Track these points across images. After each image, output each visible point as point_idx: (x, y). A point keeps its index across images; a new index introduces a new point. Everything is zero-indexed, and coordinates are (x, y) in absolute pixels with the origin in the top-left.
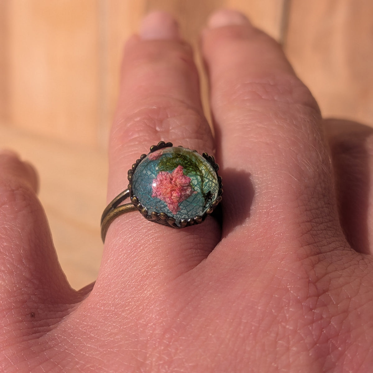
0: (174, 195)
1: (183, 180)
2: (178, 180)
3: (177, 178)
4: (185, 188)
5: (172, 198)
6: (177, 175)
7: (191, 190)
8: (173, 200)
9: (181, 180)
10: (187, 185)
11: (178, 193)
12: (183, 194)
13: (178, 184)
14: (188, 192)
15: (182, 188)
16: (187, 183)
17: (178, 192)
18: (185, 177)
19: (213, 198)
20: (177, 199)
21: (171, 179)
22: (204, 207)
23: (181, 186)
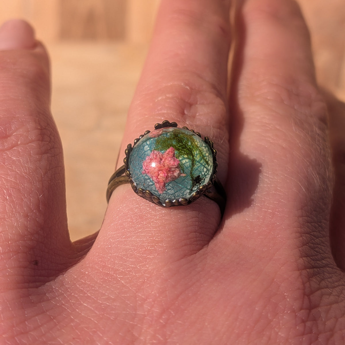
0: (161, 175)
1: (172, 162)
2: (167, 161)
3: (166, 159)
4: (173, 169)
5: (159, 177)
6: (167, 156)
7: (179, 172)
8: (160, 179)
9: (170, 161)
10: (175, 167)
11: (165, 174)
12: (169, 175)
13: (166, 165)
14: (176, 174)
15: (169, 169)
16: (175, 165)
17: (165, 172)
18: (174, 159)
19: (202, 182)
20: (164, 179)
21: (161, 159)
22: (192, 190)
23: (169, 167)
